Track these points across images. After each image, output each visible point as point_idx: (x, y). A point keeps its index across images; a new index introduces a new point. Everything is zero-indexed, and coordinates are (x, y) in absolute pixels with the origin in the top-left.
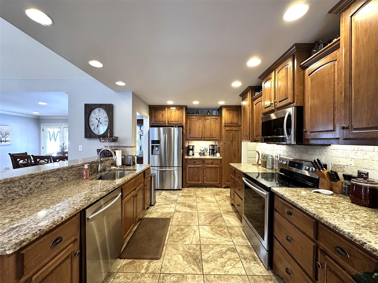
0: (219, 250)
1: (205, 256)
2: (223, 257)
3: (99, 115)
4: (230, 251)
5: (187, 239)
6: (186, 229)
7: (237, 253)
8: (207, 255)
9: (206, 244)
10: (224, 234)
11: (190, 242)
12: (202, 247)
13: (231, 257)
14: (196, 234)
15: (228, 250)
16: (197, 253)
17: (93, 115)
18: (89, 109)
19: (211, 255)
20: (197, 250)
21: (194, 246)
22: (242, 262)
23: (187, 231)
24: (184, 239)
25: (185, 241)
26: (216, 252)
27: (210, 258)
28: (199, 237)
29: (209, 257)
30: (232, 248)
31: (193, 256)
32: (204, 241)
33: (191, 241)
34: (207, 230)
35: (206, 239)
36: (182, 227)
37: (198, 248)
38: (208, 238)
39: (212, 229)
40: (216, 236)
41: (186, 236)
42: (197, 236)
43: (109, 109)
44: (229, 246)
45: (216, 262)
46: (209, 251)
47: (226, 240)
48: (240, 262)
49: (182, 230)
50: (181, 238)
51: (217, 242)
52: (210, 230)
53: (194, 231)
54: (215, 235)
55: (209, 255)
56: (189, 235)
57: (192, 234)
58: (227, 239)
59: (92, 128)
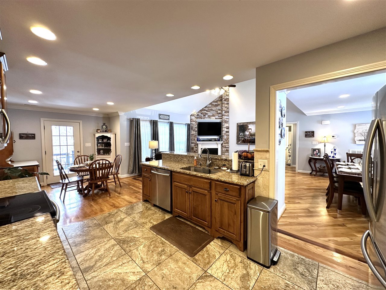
0: (105, 260)
1: (117, 247)
2: (98, 257)
4: (91, 266)
5: (145, 249)
6: (156, 258)
7: (81, 269)
8: (115, 249)
9: (121, 257)
10: (100, 286)
11: (139, 248)
12: (124, 253)
13: (90, 261)
14: (140, 259)
15: (92, 267)
16: (126, 246)
19: (112, 251)
20: (127, 247)
21: (132, 248)
22: (77, 263)
23: (154, 257)
24: (147, 247)
25: (144, 247)
26: (107, 256)
27: (111, 249)
28: (134, 259)
29: (113, 248)
30: (88, 271)
31: (128, 242)
32: (126, 259)
33: (139, 250)
34: (129, 275)
35: (124, 262)
36: (163, 257)
37: (127, 249)
38: (122, 265)
39: (123, 280)
40: (113, 274)
41: (149, 251)
42: (137, 259)
44: (92, 271)
45: (105, 249)
46: (115, 253)
47: (97, 277)
48: (79, 263)
49: (160, 254)
50: (152, 247)
51: (109, 266)
52: (125, 277)
53: (145, 261)
54: (115, 274)
55: (114, 250)
56: (146, 254)
57: (144, 257)
58: (96, 280)
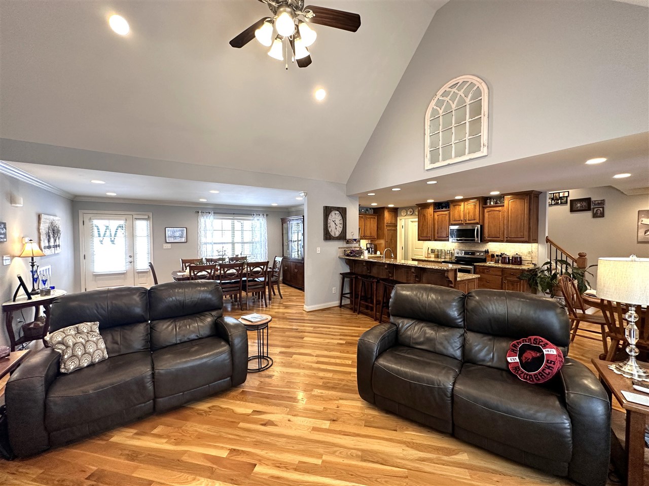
3: (335, 217)
17: (330, 217)
18: (327, 211)
43: (343, 212)
59: (330, 230)
